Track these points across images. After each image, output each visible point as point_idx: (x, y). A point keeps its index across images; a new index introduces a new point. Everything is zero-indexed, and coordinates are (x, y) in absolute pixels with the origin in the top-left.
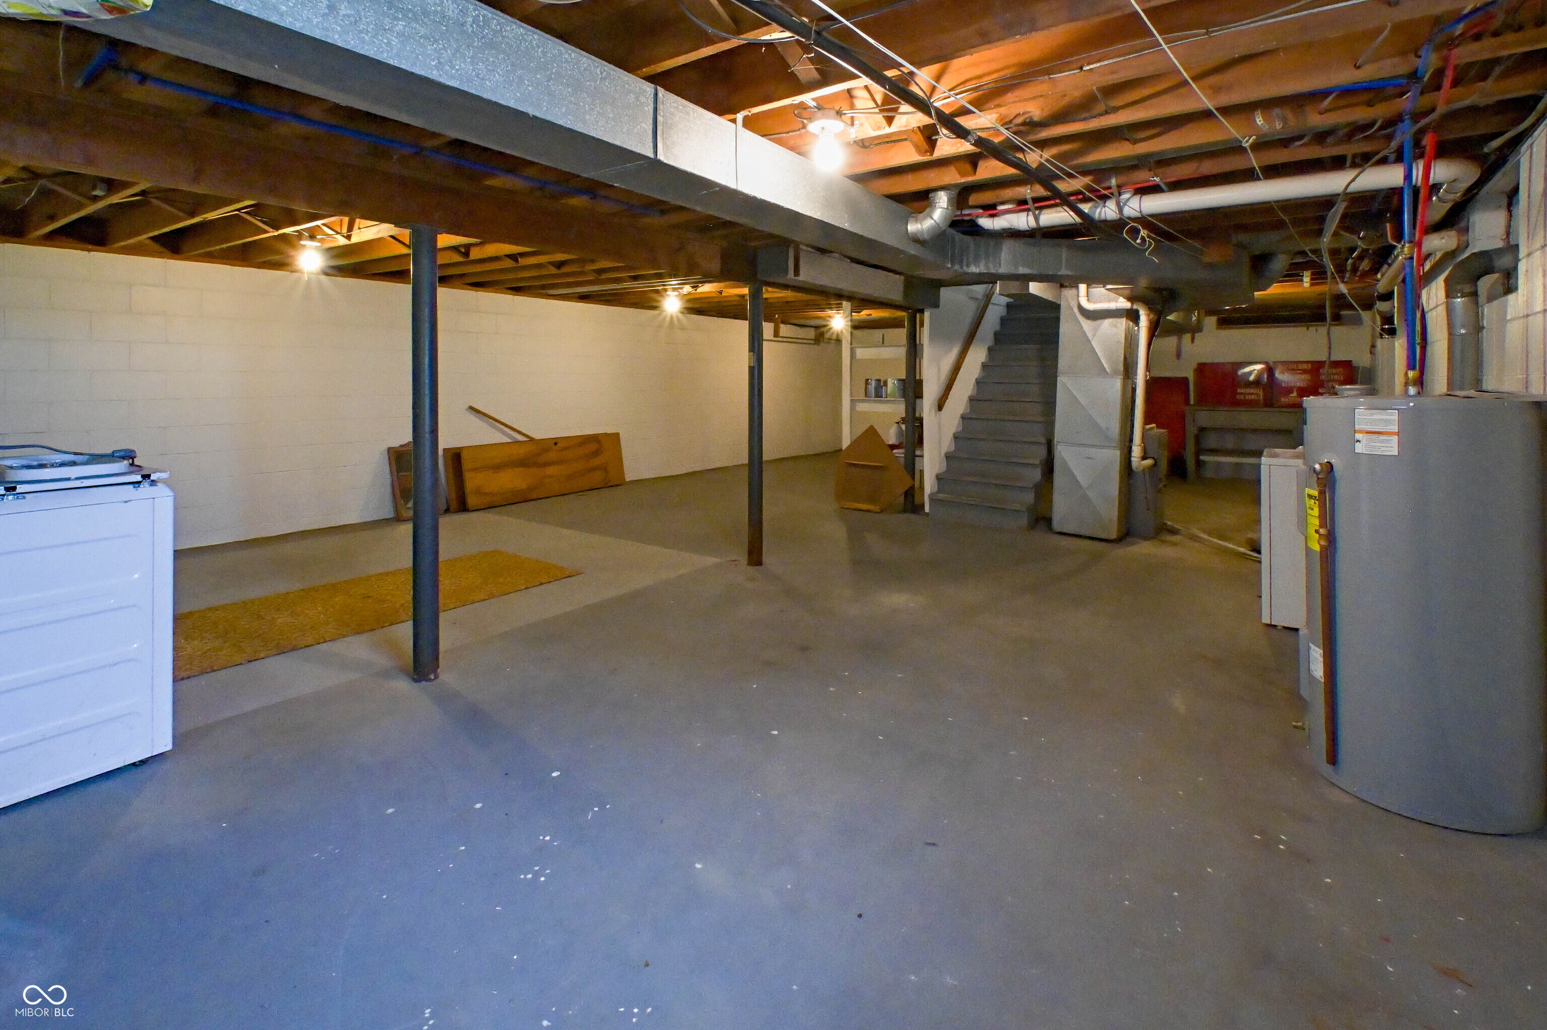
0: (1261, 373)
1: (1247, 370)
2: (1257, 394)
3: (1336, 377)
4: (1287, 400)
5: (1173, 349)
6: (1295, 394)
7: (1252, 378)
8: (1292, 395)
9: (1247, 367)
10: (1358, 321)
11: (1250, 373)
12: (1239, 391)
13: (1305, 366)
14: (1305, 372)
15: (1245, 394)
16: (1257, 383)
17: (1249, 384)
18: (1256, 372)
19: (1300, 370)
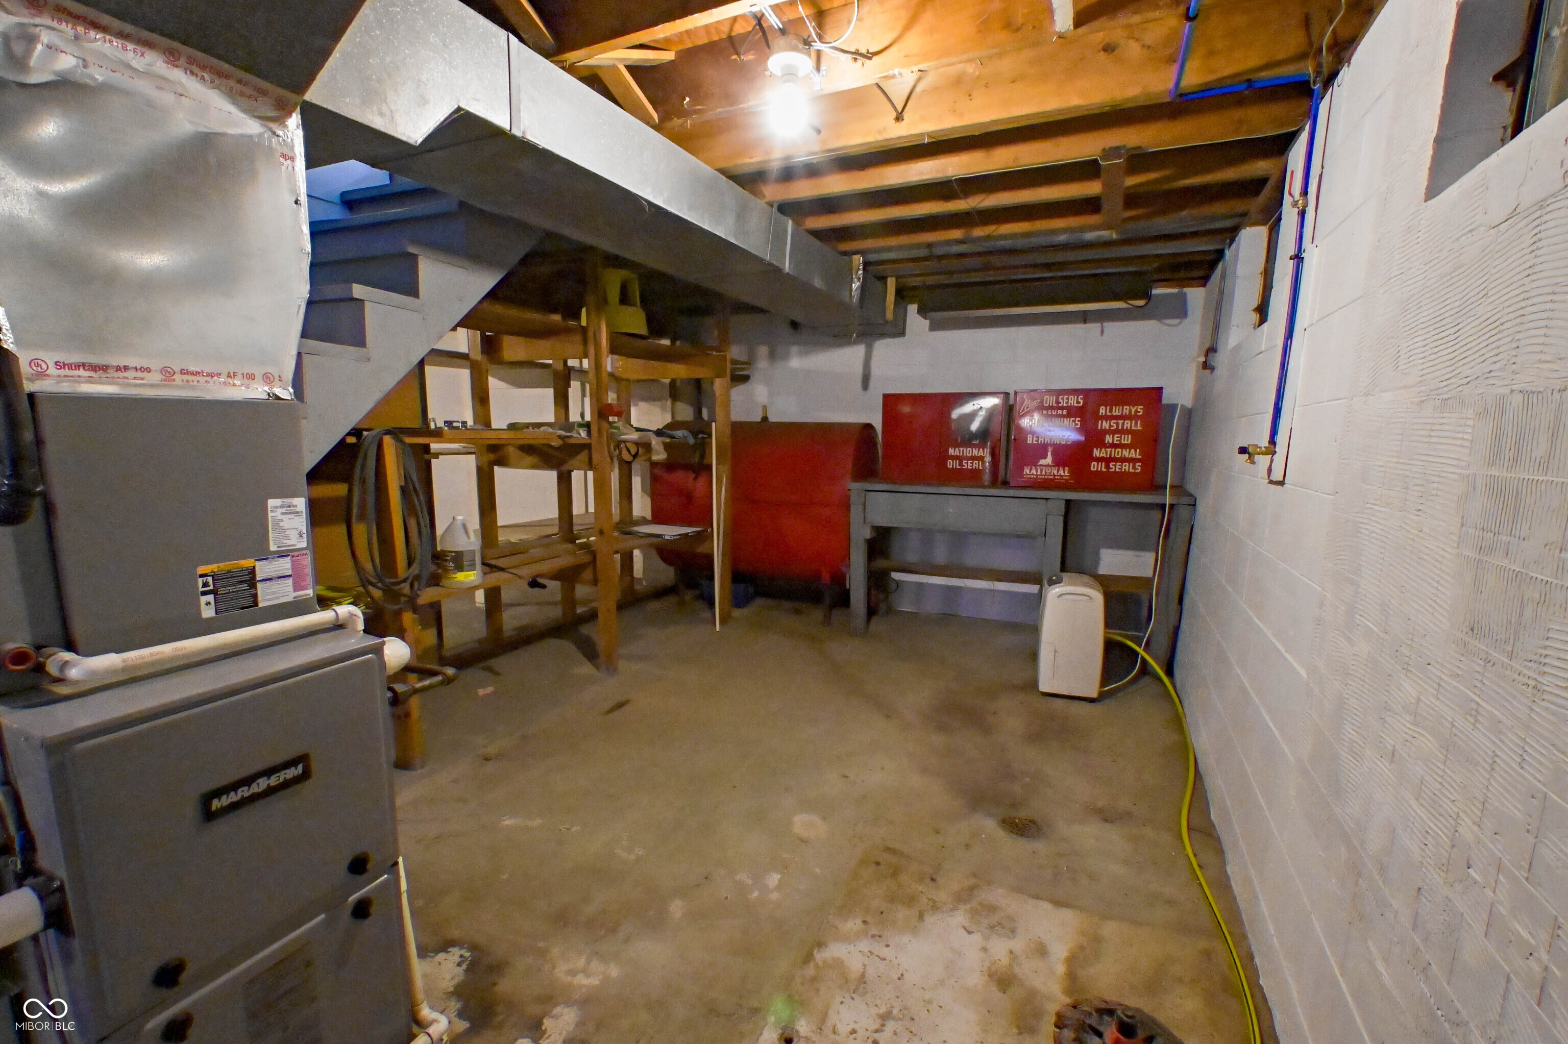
0: (991, 413)
1: (968, 408)
2: (981, 459)
3: (1127, 424)
4: (1034, 471)
5: (858, 369)
6: (1049, 460)
7: (975, 426)
8: (1042, 462)
9: (967, 402)
10: (1180, 310)
11: (972, 415)
12: (951, 451)
13: (1073, 401)
14: (1071, 412)
15: (959, 459)
16: (984, 434)
17: (969, 440)
18: (983, 413)
19: (1062, 408)
